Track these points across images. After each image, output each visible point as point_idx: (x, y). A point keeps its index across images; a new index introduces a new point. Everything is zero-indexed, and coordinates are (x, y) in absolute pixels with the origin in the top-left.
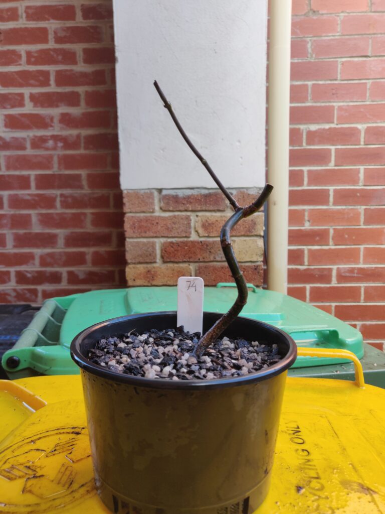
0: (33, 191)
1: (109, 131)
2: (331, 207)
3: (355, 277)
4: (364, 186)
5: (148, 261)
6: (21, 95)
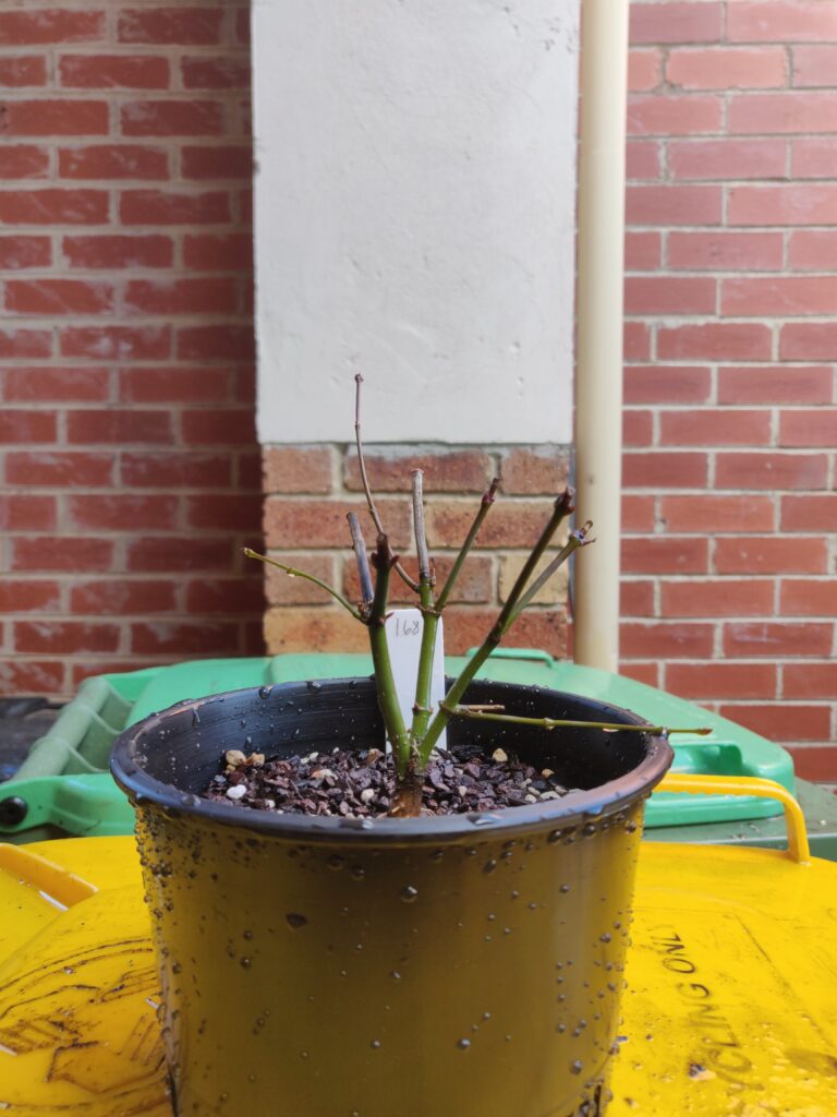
0: (62, 445)
1: (233, 320)
2: (711, 491)
3: (762, 643)
4: (781, 447)
5: (315, 600)
6: (45, 242)
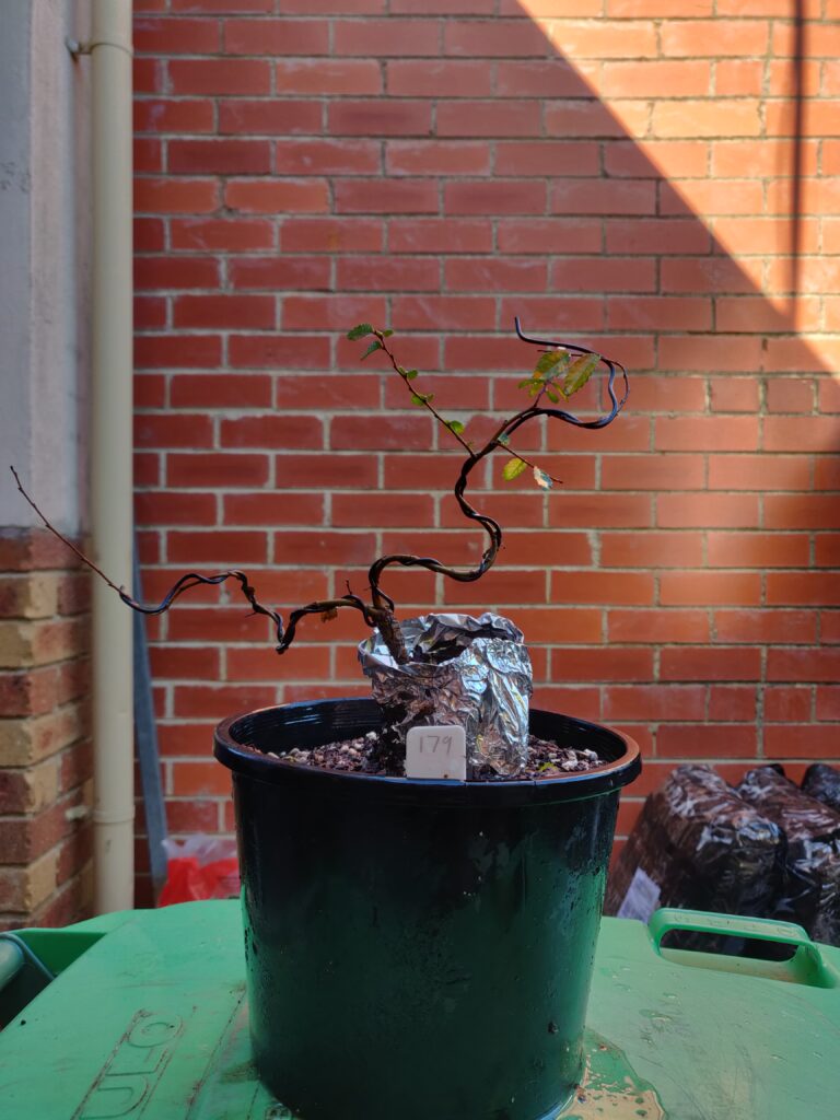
2: (271, 566)
4: (334, 526)
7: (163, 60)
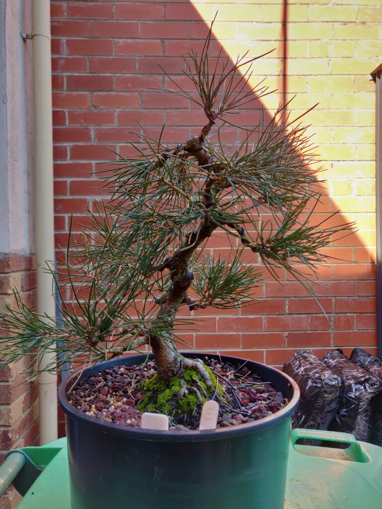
7: (64, 39)
